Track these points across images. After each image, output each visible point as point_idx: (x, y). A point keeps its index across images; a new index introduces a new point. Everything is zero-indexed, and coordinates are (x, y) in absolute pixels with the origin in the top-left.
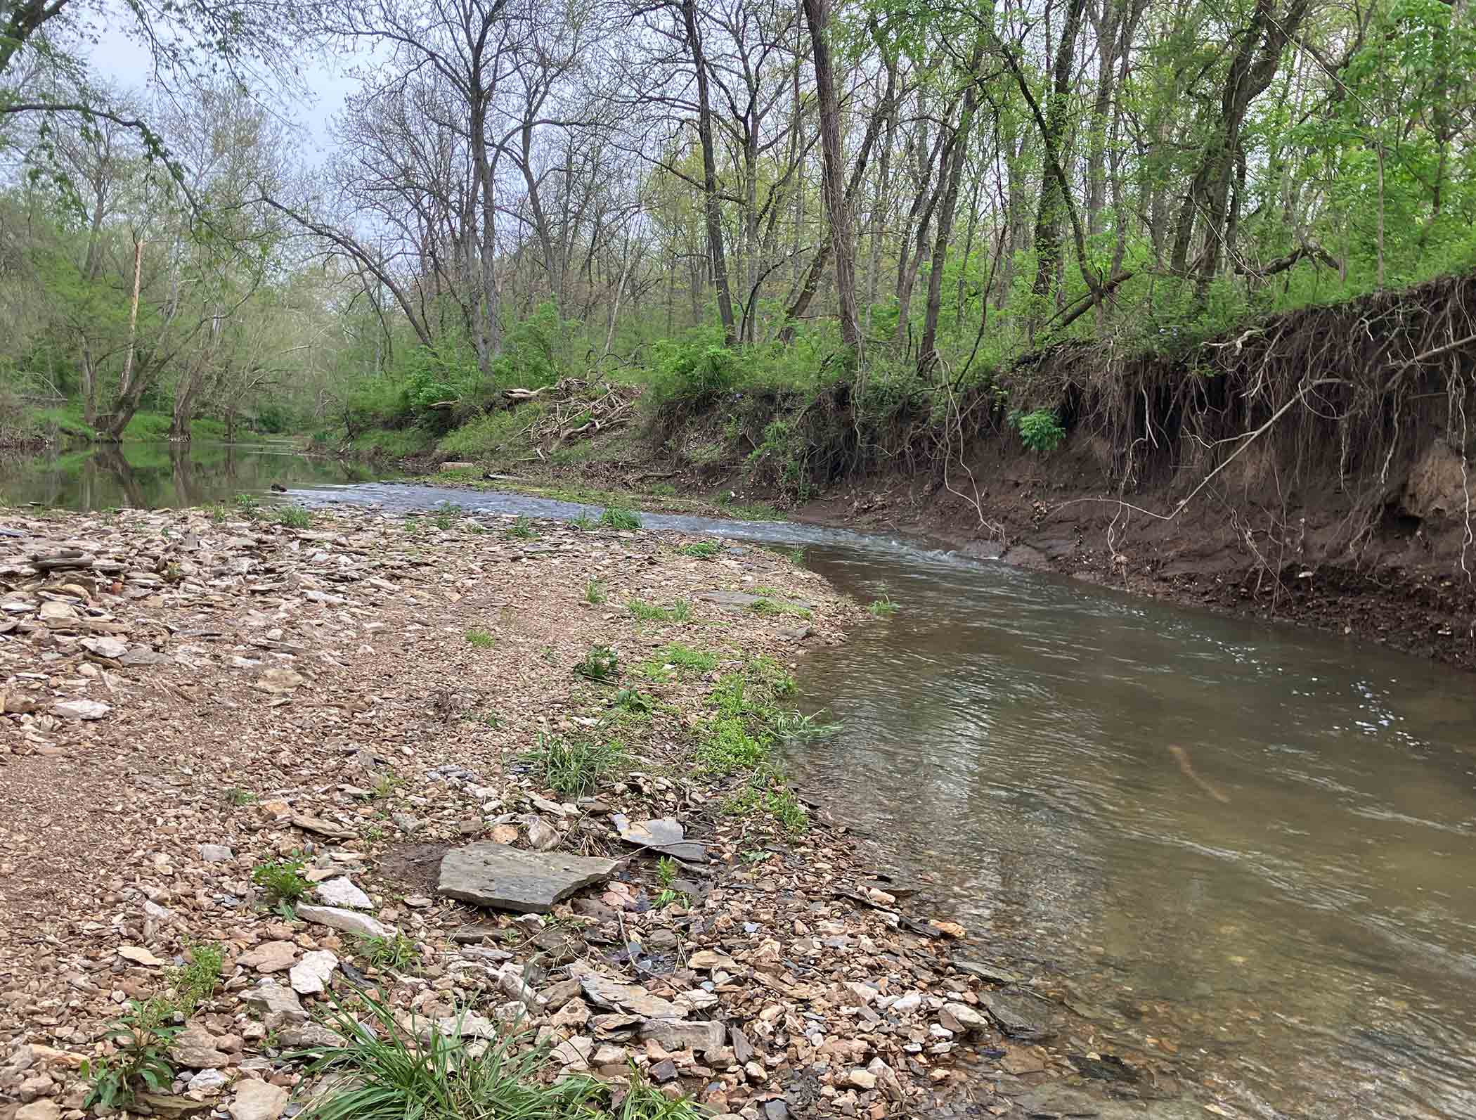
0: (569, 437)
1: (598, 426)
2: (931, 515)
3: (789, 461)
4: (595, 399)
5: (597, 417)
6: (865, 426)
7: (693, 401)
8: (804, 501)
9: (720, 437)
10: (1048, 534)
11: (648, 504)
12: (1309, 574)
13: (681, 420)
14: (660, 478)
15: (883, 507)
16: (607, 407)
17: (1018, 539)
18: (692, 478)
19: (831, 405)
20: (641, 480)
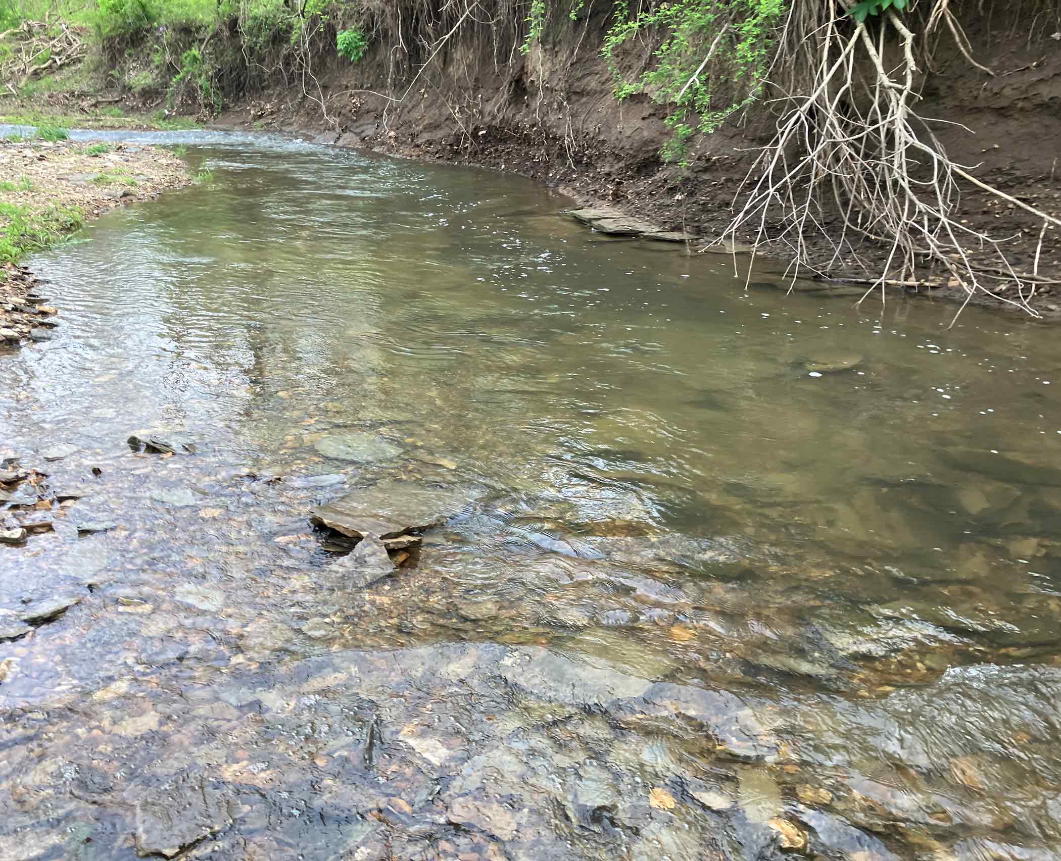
0: (36, 73)
1: (59, 63)
2: (301, 116)
3: (202, 81)
4: (54, 38)
5: (58, 54)
6: (251, 50)
7: (127, 36)
8: (219, 113)
9: (152, 66)
10: (362, 122)
11: (90, 123)
12: (484, 132)
13: (121, 53)
14: (110, 103)
15: (272, 113)
16: (66, 45)
17: (346, 127)
18: (134, 101)
19: (227, 33)
20: (95, 105)
